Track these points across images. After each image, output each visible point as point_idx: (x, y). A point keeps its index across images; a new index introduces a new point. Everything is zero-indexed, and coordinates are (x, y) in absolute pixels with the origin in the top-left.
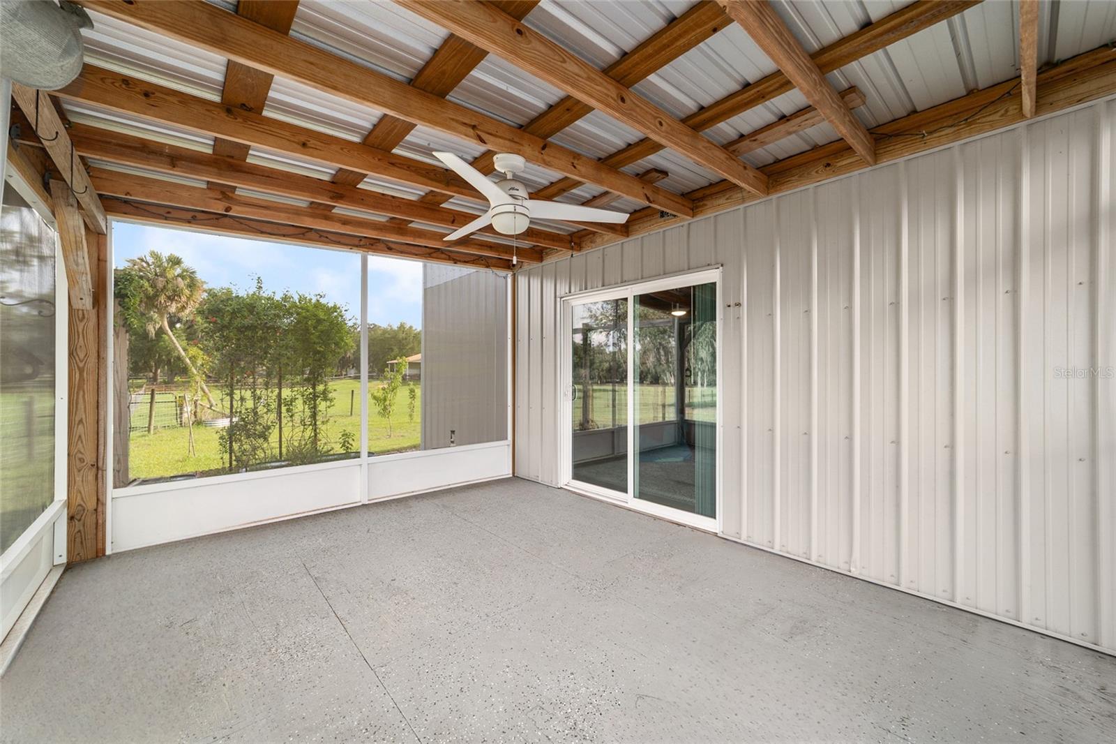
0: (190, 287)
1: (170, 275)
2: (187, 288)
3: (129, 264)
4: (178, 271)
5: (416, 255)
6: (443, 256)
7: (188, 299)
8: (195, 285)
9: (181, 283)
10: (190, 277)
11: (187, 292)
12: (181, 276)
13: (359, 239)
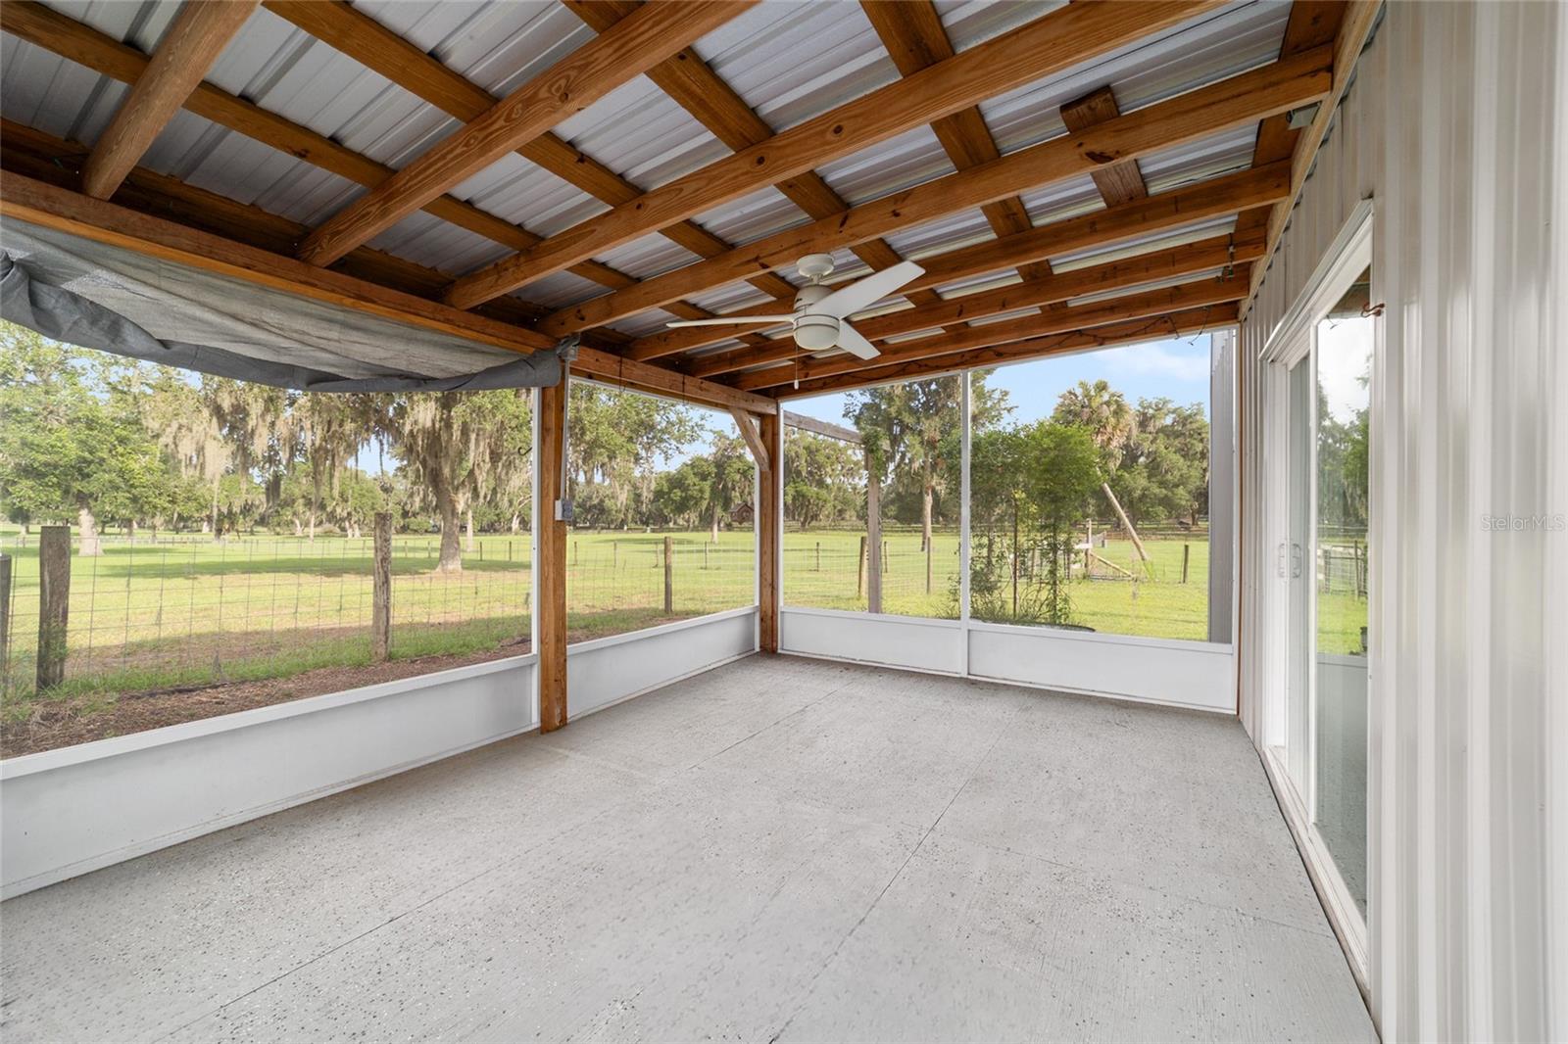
0: (1117, 413)
1: (1094, 405)
2: (1113, 417)
3: (1062, 400)
4: (1106, 397)
5: (1038, 351)
6: (1084, 339)
7: (1114, 428)
8: (1121, 410)
9: (1106, 411)
10: (1116, 401)
11: (1112, 420)
12: (1108, 403)
13: (960, 356)
